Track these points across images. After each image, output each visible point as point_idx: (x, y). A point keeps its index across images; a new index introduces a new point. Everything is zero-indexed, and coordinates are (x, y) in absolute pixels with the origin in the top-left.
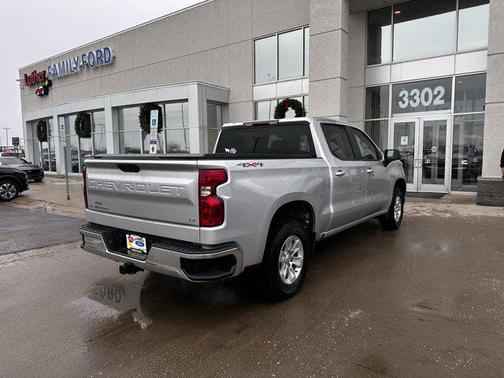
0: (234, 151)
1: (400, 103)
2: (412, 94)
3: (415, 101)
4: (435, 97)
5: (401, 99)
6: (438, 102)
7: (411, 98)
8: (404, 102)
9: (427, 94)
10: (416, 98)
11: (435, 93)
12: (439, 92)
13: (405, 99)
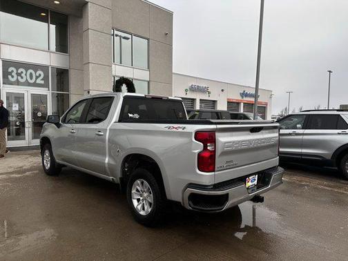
0: (137, 116)
1: (10, 77)
2: (19, 71)
3: (22, 78)
4: (37, 77)
5: (10, 73)
6: (39, 81)
7: (19, 74)
8: (13, 77)
9: (31, 74)
10: (23, 75)
11: (38, 75)
12: (40, 75)
13: (14, 74)
